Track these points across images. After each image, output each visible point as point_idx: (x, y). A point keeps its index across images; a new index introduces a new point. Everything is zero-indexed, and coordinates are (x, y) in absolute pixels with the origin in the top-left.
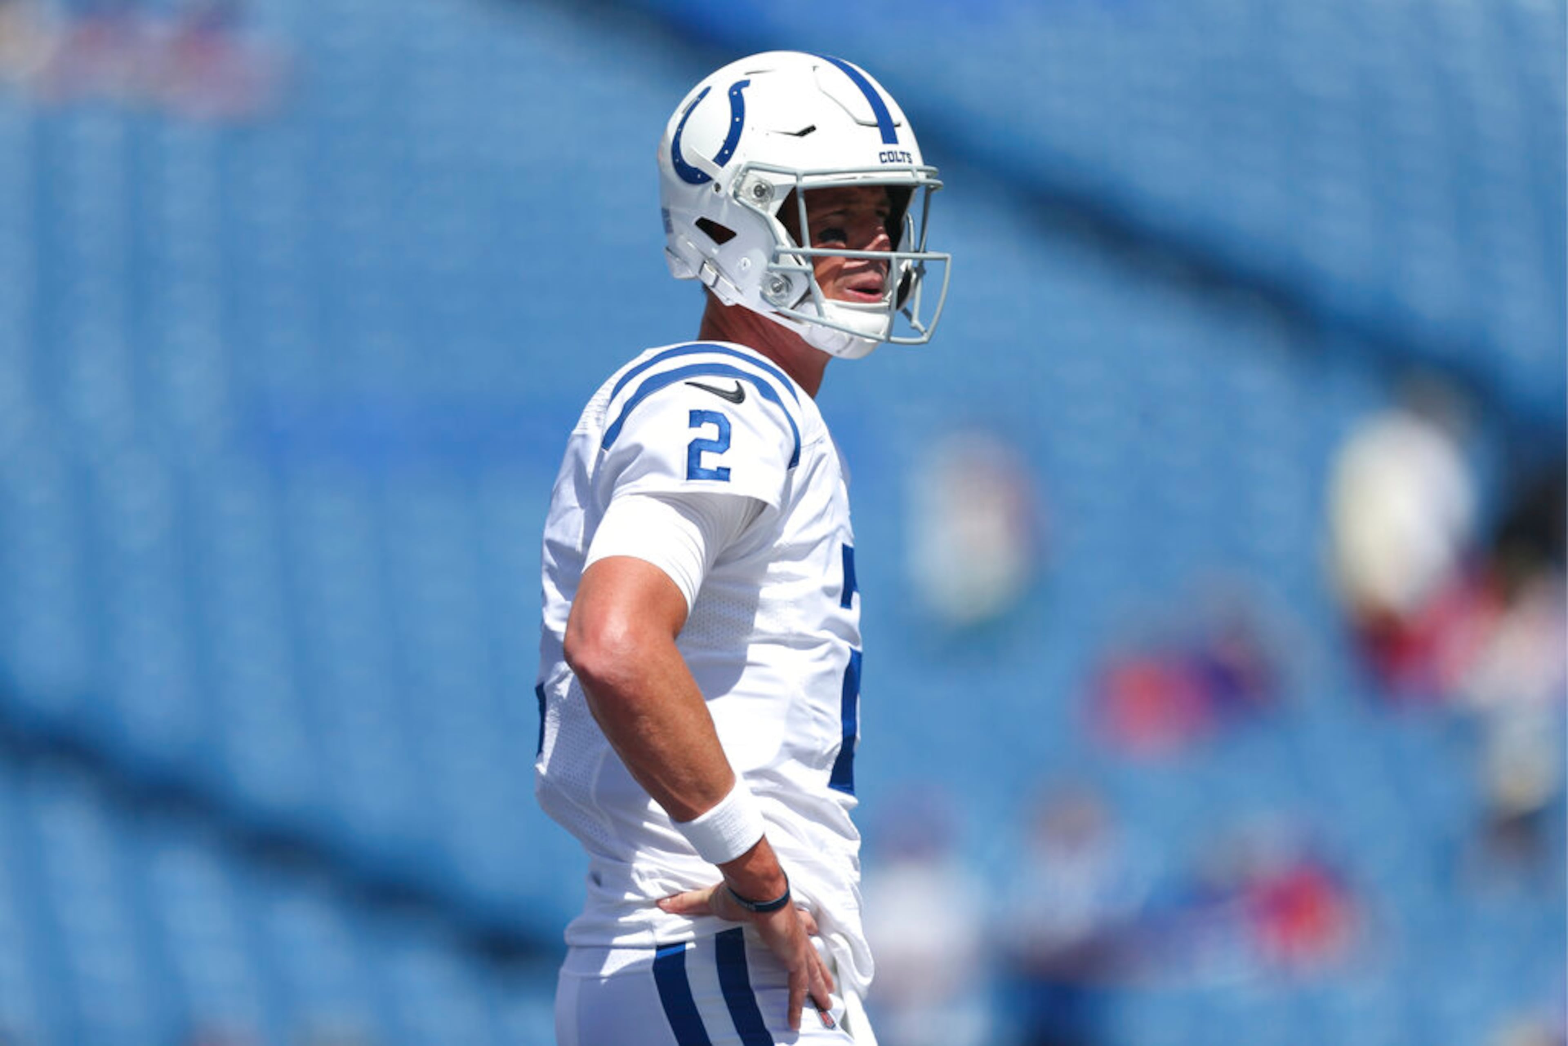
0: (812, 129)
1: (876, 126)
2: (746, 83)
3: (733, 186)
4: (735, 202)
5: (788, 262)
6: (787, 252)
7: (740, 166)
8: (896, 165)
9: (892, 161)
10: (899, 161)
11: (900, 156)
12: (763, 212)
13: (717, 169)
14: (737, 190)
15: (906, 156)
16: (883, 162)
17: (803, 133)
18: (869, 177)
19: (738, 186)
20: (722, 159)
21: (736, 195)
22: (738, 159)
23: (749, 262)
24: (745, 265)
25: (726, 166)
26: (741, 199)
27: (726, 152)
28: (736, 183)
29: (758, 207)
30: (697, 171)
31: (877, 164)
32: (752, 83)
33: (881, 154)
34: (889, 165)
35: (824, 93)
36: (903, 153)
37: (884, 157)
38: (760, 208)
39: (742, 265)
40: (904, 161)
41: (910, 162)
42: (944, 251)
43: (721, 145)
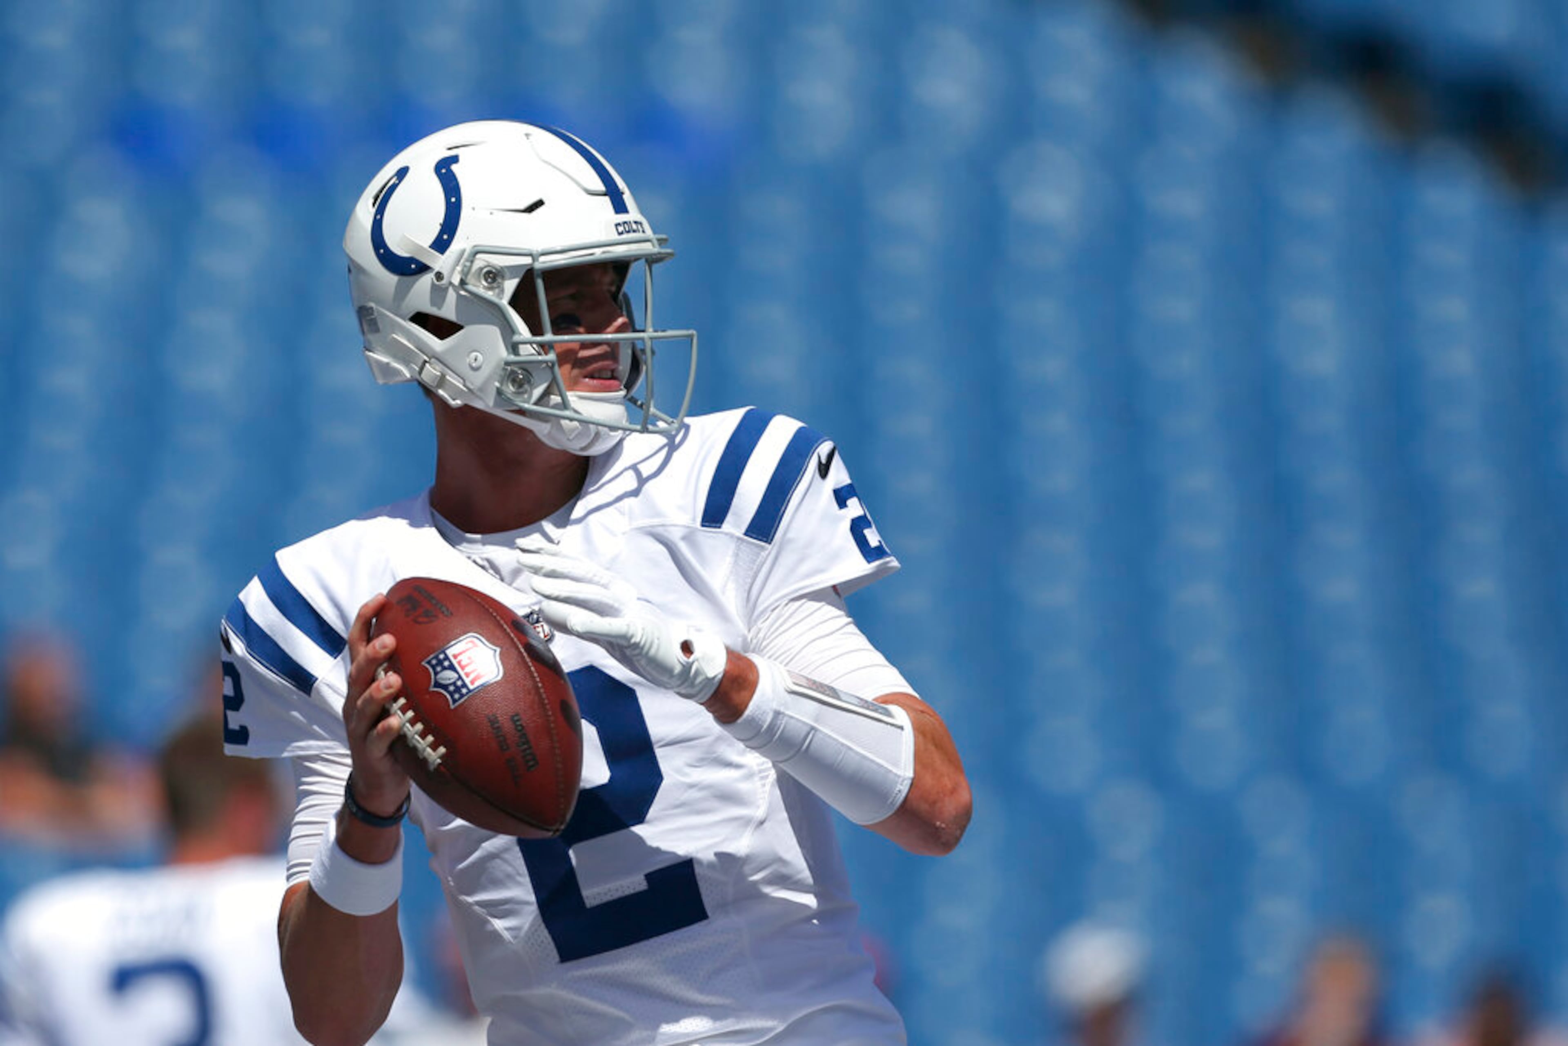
0: (539, 203)
1: (605, 195)
2: (455, 159)
3: (459, 272)
4: (463, 293)
5: (527, 352)
6: (524, 343)
7: (463, 252)
8: (632, 236)
9: (628, 232)
10: (634, 231)
11: (634, 227)
12: (495, 299)
13: (437, 256)
14: (464, 277)
15: (639, 226)
16: (620, 234)
17: (531, 209)
18: (608, 252)
19: (466, 273)
20: (441, 245)
21: (463, 282)
22: (460, 243)
23: (480, 357)
24: (476, 360)
25: (448, 253)
26: (470, 287)
27: (445, 237)
28: (463, 271)
29: (490, 295)
30: (412, 260)
31: (615, 237)
32: (461, 159)
33: (617, 225)
34: (625, 236)
35: (546, 162)
36: (636, 222)
37: (621, 229)
38: (493, 295)
39: (473, 361)
40: (639, 231)
41: (643, 232)
42: (688, 328)
43: (437, 229)
